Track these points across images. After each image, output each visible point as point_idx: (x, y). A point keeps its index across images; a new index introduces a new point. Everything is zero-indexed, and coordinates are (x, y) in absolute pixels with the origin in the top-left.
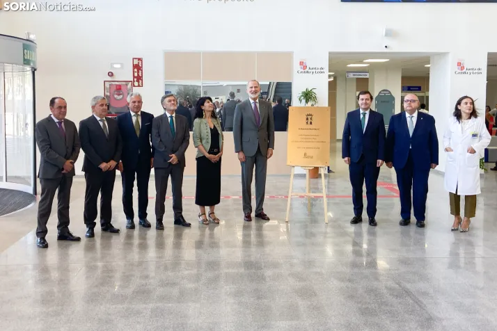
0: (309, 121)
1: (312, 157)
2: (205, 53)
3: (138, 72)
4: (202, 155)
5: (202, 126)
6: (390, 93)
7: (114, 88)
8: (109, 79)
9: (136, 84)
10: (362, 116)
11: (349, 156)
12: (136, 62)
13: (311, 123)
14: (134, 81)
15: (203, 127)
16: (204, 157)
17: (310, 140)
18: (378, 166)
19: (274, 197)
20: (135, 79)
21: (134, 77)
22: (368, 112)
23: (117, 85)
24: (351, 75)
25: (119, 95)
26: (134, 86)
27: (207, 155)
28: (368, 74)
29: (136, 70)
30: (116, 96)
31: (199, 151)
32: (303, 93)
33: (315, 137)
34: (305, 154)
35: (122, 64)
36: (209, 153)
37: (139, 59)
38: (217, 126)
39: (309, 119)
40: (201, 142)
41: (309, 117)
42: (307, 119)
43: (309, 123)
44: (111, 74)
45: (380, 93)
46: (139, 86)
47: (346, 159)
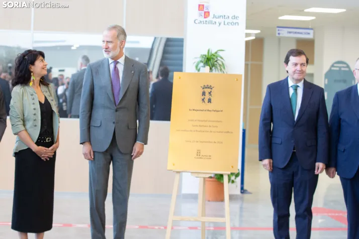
0: (207, 97)
1: (209, 157)
4: (26, 148)
5: (25, 98)
6: (348, 66)
10: (291, 91)
11: (270, 157)
13: (210, 101)
15: (28, 99)
16: (29, 150)
17: (208, 129)
18: (316, 172)
19: (146, 227)
22: (301, 84)
24: (284, 33)
27: (35, 148)
28: (311, 32)
31: (21, 140)
32: (202, 56)
33: (215, 124)
34: (199, 152)
36: (38, 143)
38: (49, 99)
39: (207, 93)
40: (24, 125)
41: (207, 91)
42: (204, 94)
43: (206, 100)
45: (333, 66)
47: (266, 161)
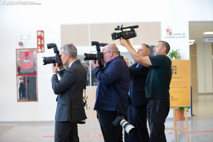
0: (174, 71)
1: (177, 99)
2: (92, 25)
3: (41, 41)
7: (24, 54)
8: (20, 47)
9: (40, 50)
12: (39, 34)
13: (176, 73)
14: (38, 48)
20: (39, 47)
21: (38, 45)
23: (25, 52)
24: (207, 40)
25: (27, 59)
26: (38, 52)
29: (39, 40)
30: (25, 61)
32: (170, 53)
33: (179, 84)
34: (172, 97)
35: (29, 36)
37: (42, 31)
39: (174, 69)
43: (174, 73)
44: (21, 44)
46: (42, 52)
